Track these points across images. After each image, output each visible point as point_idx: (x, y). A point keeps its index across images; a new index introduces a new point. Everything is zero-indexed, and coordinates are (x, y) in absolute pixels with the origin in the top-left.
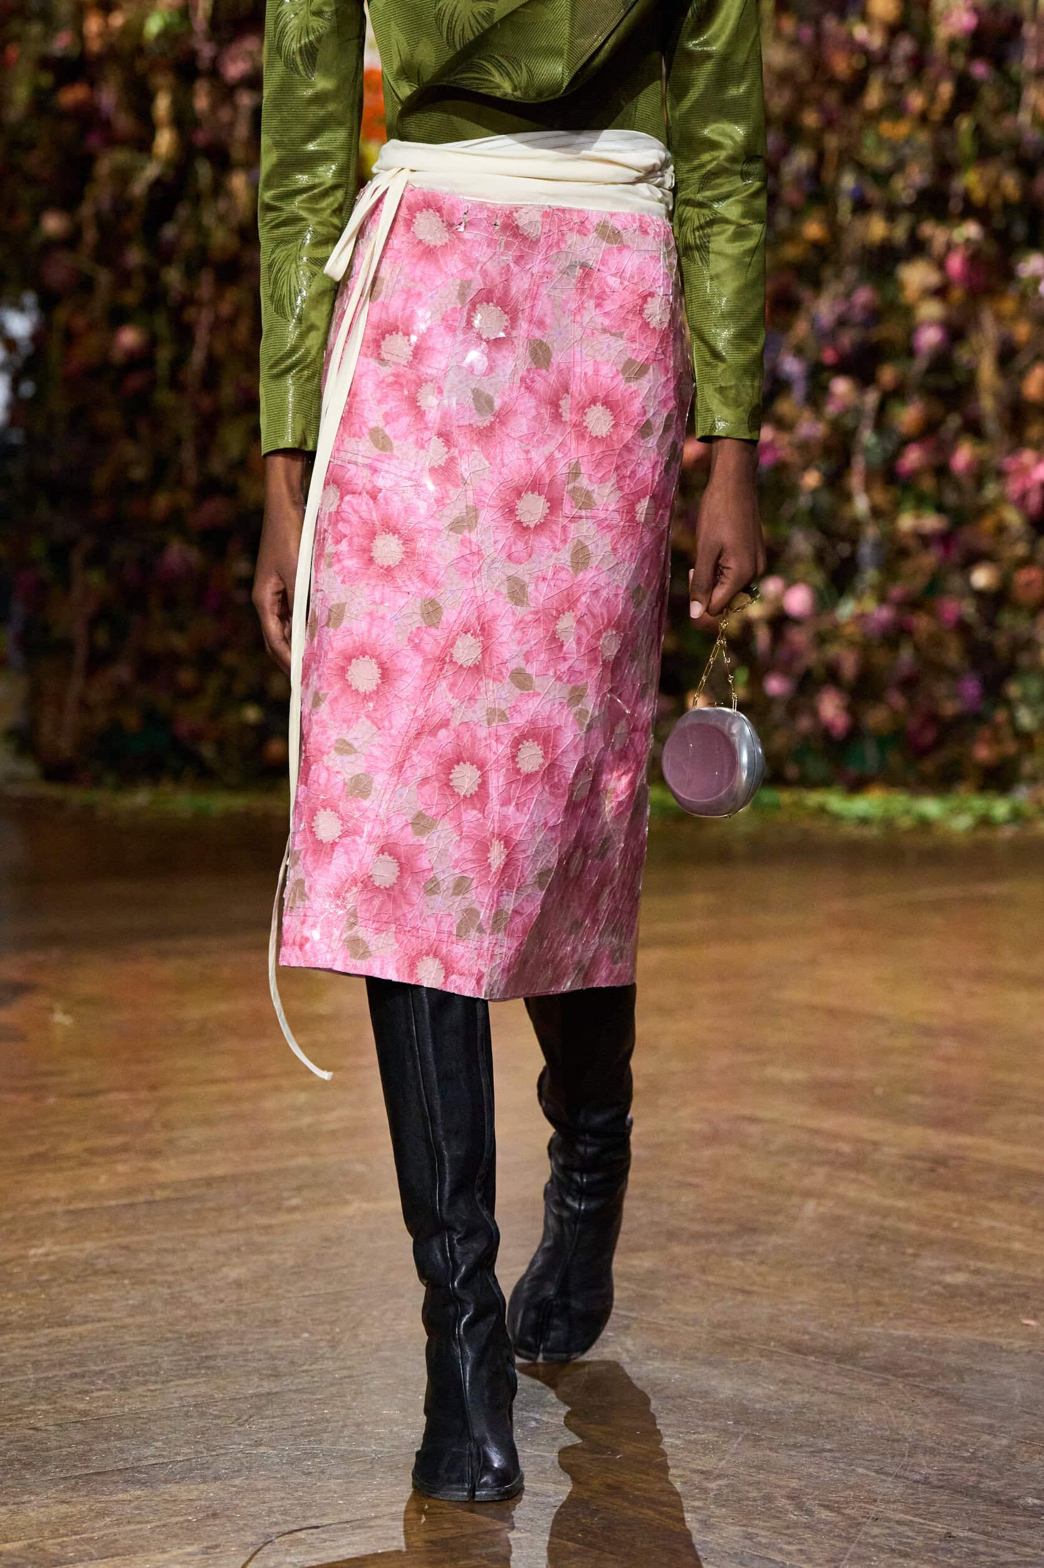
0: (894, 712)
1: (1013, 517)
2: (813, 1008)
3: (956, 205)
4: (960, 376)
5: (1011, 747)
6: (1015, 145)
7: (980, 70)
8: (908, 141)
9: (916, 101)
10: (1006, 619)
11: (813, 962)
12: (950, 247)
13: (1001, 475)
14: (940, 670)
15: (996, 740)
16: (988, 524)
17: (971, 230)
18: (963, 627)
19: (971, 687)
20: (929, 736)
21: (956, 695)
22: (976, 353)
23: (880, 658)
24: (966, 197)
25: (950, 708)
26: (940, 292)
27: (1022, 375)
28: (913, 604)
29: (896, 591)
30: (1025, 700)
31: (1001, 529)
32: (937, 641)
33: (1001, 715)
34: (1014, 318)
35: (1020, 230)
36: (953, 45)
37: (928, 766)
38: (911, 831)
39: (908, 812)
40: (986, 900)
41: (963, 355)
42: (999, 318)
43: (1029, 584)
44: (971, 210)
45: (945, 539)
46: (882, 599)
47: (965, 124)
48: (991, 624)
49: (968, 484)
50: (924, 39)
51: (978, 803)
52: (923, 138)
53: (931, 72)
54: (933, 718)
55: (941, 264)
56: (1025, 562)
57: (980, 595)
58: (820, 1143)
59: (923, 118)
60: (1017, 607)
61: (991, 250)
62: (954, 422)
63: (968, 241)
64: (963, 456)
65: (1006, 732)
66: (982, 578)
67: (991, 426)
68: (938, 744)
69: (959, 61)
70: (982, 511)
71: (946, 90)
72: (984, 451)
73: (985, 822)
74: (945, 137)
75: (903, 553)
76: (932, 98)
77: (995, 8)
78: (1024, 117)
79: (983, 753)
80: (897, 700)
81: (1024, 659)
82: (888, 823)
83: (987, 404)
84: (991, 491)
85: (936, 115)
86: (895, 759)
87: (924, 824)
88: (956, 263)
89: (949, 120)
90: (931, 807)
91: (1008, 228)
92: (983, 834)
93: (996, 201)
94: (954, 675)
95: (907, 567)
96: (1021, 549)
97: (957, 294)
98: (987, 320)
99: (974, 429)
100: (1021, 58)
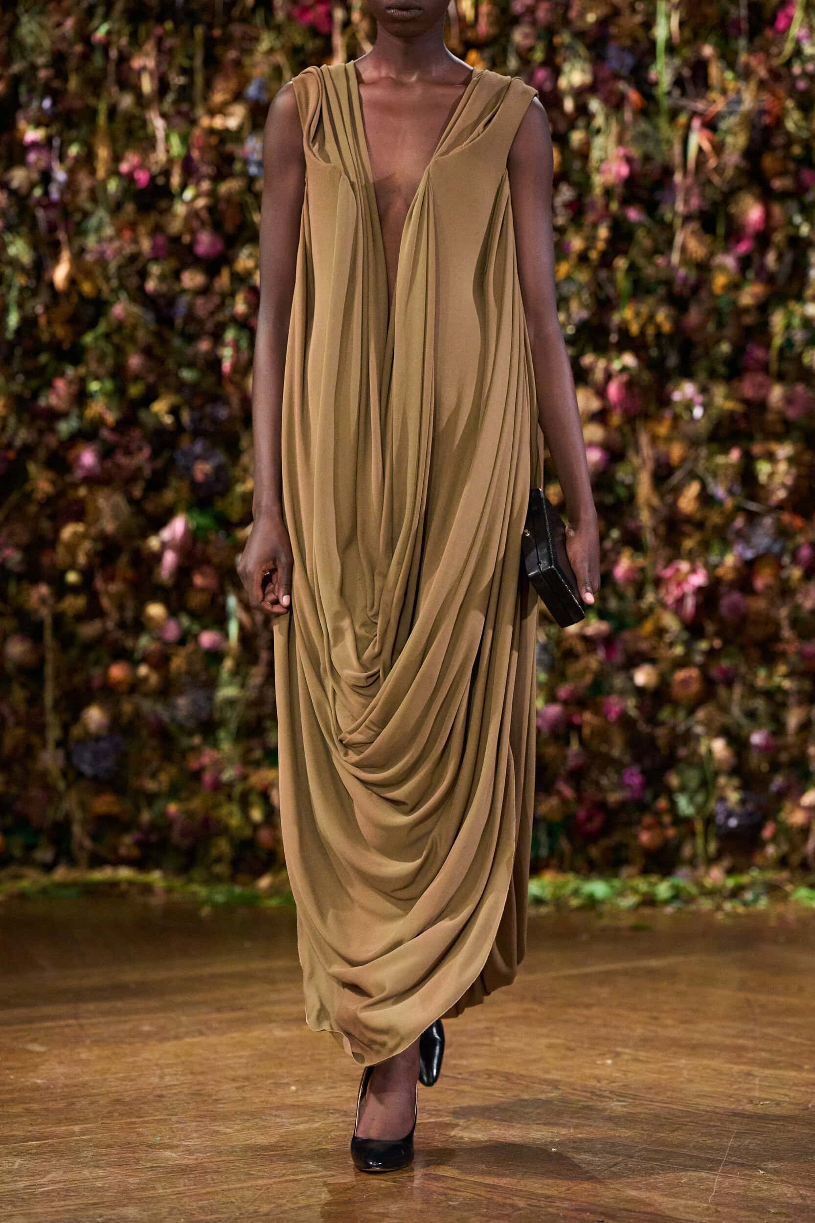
0: (564, 801)
1: (670, 621)
2: (490, 1074)
3: (614, 338)
4: (622, 492)
5: (671, 832)
6: (668, 283)
7: (633, 215)
8: (569, 278)
9: (577, 244)
10: (665, 714)
11: (490, 1032)
12: (609, 376)
13: (658, 582)
14: (607, 762)
15: (660, 824)
16: (648, 627)
17: (629, 359)
18: (625, 721)
19: (634, 778)
20: (596, 823)
21: (620, 785)
22: (635, 473)
23: (551, 751)
24: (624, 331)
25: (614, 797)
26: (600, 417)
27: (677, 491)
28: (579, 702)
29: (563, 691)
30: (683, 789)
31: (660, 631)
32: (602, 735)
33: (662, 803)
34: (669, 440)
35: (673, 361)
36: (608, 192)
37: (594, 852)
38: (580, 908)
39: (576, 892)
40: (651, 973)
41: (622, 474)
42: (654, 439)
43: (685, 682)
44: (627, 342)
45: (608, 641)
46: (552, 698)
47: (621, 263)
48: (653, 720)
49: (630, 593)
50: (583, 187)
51: (642, 885)
52: (583, 276)
53: (590, 217)
54: (601, 806)
55: (601, 393)
56: (682, 663)
57: (640, 691)
58: (498, 1199)
59: (583, 258)
60: (675, 704)
61: (646, 377)
62: (615, 534)
63: (624, 369)
64: (624, 566)
65: (667, 819)
66: (642, 677)
67: (649, 538)
68: (605, 830)
69: (614, 206)
70: (642, 616)
71: (603, 232)
72: (641, 561)
73: (649, 901)
74: (603, 274)
75: (570, 655)
76: (591, 240)
77: (647, 158)
78: (675, 257)
79: (645, 837)
80: (568, 792)
81: (682, 752)
82: (559, 903)
83: (645, 517)
84: (650, 597)
85: (594, 255)
86: (564, 844)
87: (592, 903)
88: (613, 390)
89: (606, 260)
90: (598, 888)
91: (663, 359)
92: (647, 911)
93: (651, 331)
94: (618, 765)
95: (574, 668)
96: (679, 650)
97: (616, 419)
98: (644, 440)
99: (634, 541)
100: (674, 202)
